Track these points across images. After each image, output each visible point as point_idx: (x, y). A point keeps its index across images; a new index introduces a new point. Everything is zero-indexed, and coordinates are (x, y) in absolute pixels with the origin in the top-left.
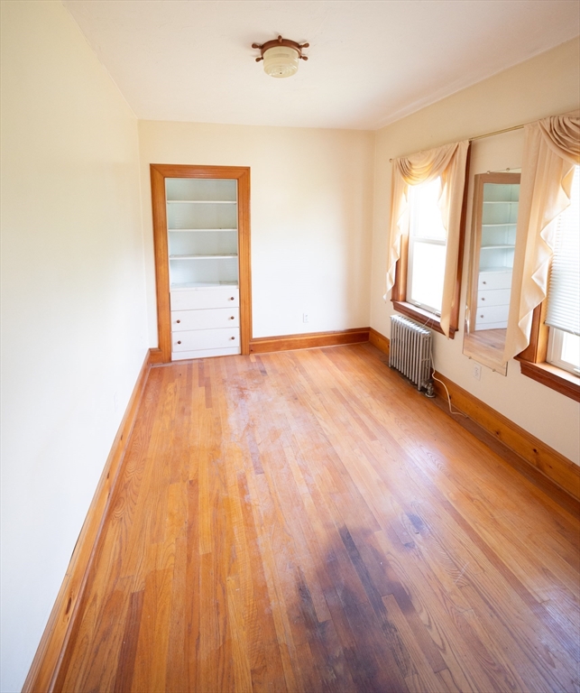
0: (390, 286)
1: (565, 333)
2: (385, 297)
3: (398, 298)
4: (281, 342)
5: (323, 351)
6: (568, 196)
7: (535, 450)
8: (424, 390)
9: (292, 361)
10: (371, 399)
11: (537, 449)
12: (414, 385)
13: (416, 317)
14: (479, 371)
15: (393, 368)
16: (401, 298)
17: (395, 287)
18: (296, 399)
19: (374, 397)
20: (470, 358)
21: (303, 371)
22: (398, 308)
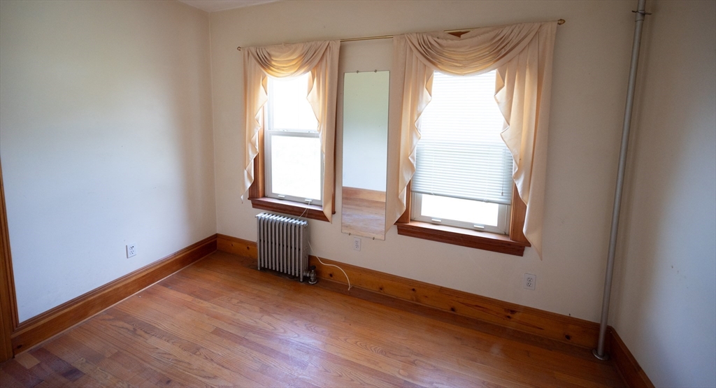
0: (249, 185)
1: (423, 195)
2: (242, 197)
3: (258, 195)
4: (89, 302)
5: (165, 284)
6: (430, 95)
7: (414, 290)
8: (306, 279)
9: (121, 323)
10: (266, 318)
11: (415, 288)
12: (295, 278)
13: (285, 210)
14: (359, 244)
15: (263, 269)
16: (261, 194)
17: (255, 185)
18: (169, 382)
19: (269, 314)
20: (350, 234)
21: (149, 329)
22: (258, 205)
